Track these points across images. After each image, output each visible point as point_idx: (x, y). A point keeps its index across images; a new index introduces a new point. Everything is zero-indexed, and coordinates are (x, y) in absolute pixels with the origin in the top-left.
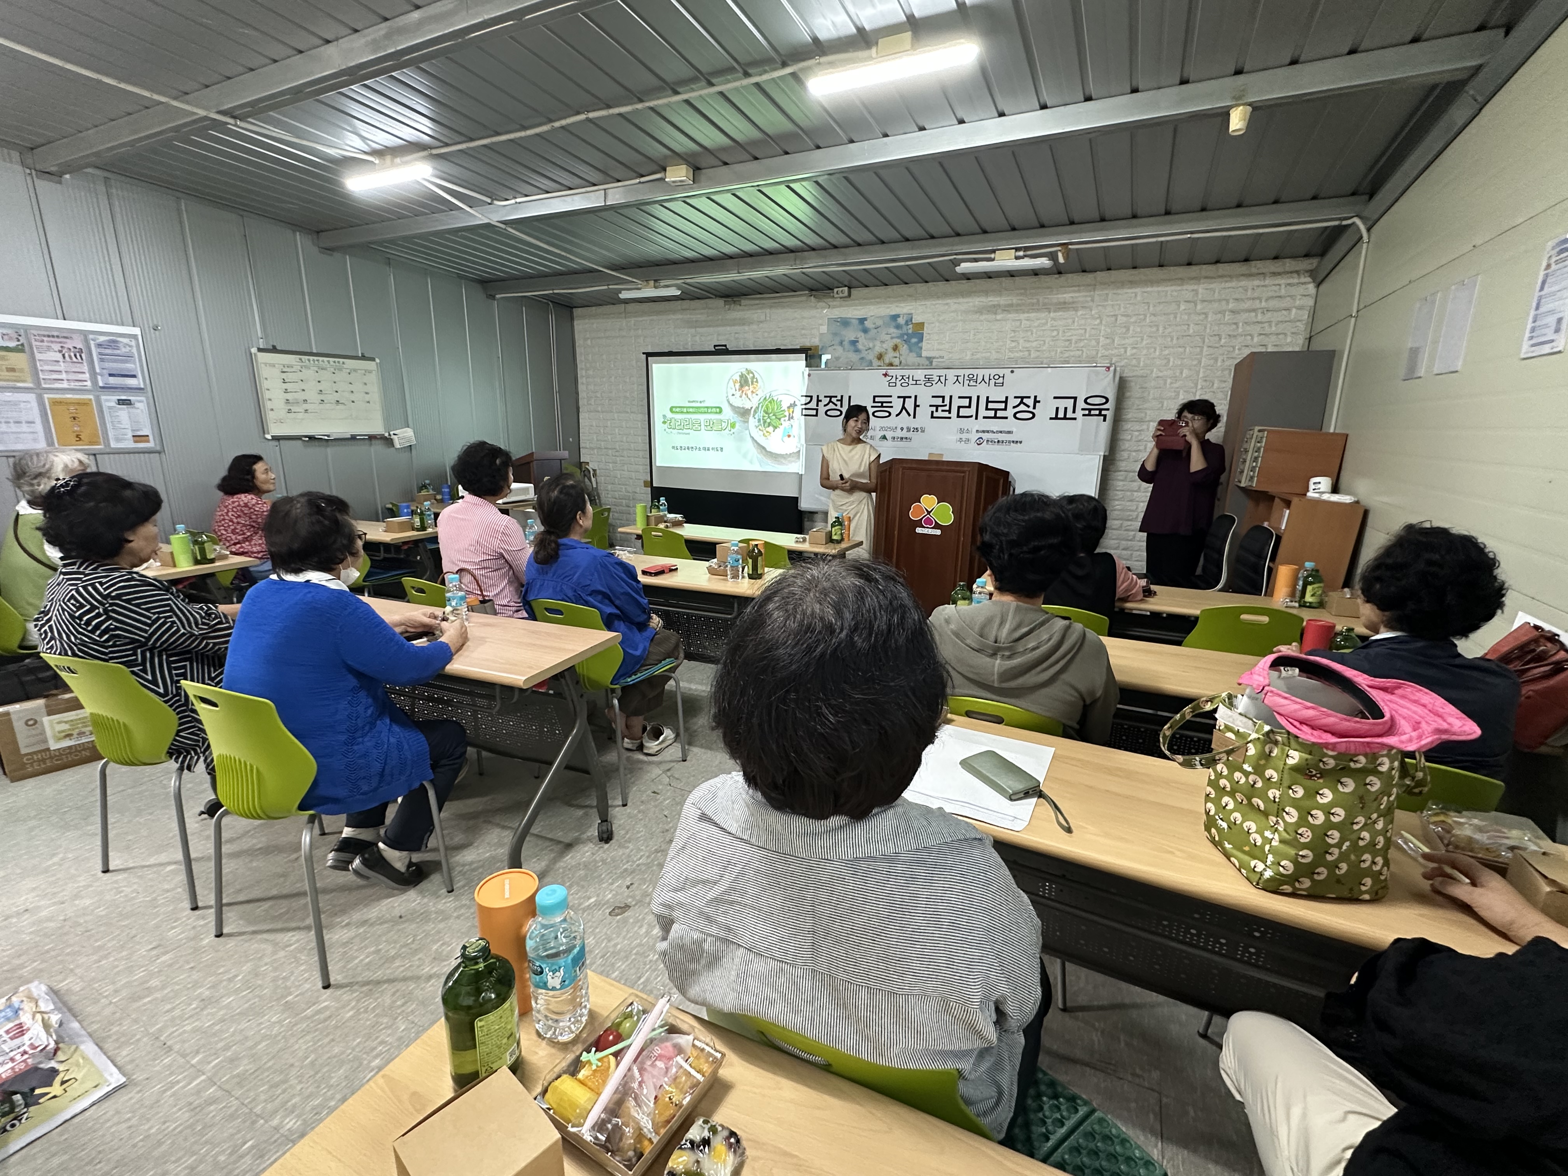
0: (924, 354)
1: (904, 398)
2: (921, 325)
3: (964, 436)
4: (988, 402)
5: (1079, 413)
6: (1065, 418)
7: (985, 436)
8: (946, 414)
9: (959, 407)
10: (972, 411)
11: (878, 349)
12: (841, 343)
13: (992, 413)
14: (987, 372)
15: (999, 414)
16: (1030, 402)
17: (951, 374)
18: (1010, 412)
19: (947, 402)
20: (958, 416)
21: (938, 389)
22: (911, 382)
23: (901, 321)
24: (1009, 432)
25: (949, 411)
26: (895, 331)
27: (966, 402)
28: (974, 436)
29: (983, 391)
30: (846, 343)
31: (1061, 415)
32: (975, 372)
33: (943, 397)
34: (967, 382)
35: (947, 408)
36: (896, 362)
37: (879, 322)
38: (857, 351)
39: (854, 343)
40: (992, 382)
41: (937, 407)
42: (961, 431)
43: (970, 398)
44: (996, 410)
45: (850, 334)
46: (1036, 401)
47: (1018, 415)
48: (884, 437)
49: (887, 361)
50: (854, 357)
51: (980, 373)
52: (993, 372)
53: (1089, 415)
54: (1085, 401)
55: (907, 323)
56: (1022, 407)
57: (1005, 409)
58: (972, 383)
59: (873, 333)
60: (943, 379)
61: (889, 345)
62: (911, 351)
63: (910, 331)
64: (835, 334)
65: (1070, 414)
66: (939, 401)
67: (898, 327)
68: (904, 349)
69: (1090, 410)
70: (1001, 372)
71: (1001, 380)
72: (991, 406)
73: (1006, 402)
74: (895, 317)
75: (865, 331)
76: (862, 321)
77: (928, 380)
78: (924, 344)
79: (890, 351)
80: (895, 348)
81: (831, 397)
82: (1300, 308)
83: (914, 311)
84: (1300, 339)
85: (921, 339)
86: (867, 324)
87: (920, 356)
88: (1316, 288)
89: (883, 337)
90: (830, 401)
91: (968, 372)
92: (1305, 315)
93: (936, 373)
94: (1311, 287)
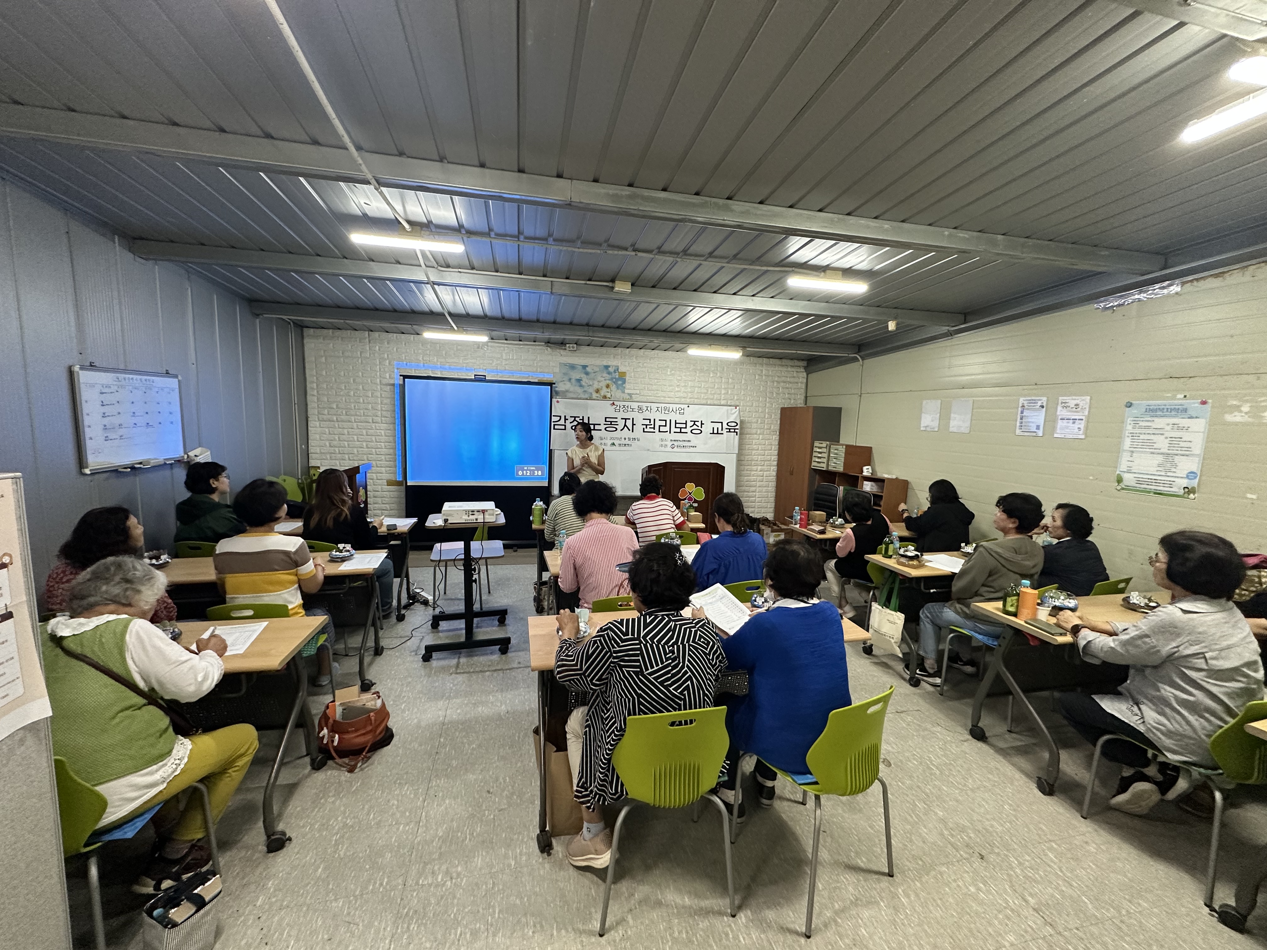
0: (626, 391)
1: (626, 419)
2: (624, 374)
3: (664, 443)
4: (676, 423)
5: (725, 431)
6: (718, 433)
7: (676, 443)
8: (652, 430)
9: (660, 426)
10: (667, 428)
11: (596, 386)
12: (570, 380)
13: (678, 430)
14: (674, 406)
15: (683, 430)
16: (699, 424)
17: (654, 406)
18: (688, 430)
19: (652, 422)
20: (659, 431)
21: (647, 415)
22: (629, 410)
23: (611, 369)
24: (689, 441)
25: (654, 428)
26: (608, 375)
27: (663, 423)
28: (669, 444)
29: (673, 417)
30: (573, 381)
31: (715, 432)
32: (668, 405)
33: (650, 420)
34: (663, 411)
35: (652, 426)
36: (609, 395)
37: (597, 369)
38: (581, 386)
39: (579, 381)
40: (678, 411)
41: (646, 425)
42: (662, 440)
43: (666, 421)
44: (681, 428)
45: (575, 375)
46: (702, 424)
47: (693, 431)
48: (613, 444)
49: (602, 394)
50: (579, 390)
51: (671, 406)
52: (678, 406)
53: (730, 432)
54: (727, 424)
55: (615, 372)
56: (695, 427)
57: (686, 428)
58: (666, 412)
59: (592, 375)
60: (649, 409)
61: (603, 384)
62: (618, 388)
63: (617, 377)
64: (565, 374)
65: (720, 432)
66: (647, 422)
67: (609, 373)
68: (613, 387)
69: (730, 429)
70: (682, 406)
71: (682, 411)
72: (677, 426)
73: (686, 424)
74: (607, 367)
75: (587, 374)
76: (584, 367)
77: (640, 409)
78: (627, 385)
79: (604, 388)
80: (608, 386)
81: (575, 417)
82: (801, 383)
83: (619, 364)
84: (803, 397)
85: (624, 382)
86: (588, 369)
87: (624, 392)
88: (807, 375)
89: (600, 378)
90: (575, 420)
91: (663, 405)
92: (804, 386)
93: (645, 405)
94: (805, 374)
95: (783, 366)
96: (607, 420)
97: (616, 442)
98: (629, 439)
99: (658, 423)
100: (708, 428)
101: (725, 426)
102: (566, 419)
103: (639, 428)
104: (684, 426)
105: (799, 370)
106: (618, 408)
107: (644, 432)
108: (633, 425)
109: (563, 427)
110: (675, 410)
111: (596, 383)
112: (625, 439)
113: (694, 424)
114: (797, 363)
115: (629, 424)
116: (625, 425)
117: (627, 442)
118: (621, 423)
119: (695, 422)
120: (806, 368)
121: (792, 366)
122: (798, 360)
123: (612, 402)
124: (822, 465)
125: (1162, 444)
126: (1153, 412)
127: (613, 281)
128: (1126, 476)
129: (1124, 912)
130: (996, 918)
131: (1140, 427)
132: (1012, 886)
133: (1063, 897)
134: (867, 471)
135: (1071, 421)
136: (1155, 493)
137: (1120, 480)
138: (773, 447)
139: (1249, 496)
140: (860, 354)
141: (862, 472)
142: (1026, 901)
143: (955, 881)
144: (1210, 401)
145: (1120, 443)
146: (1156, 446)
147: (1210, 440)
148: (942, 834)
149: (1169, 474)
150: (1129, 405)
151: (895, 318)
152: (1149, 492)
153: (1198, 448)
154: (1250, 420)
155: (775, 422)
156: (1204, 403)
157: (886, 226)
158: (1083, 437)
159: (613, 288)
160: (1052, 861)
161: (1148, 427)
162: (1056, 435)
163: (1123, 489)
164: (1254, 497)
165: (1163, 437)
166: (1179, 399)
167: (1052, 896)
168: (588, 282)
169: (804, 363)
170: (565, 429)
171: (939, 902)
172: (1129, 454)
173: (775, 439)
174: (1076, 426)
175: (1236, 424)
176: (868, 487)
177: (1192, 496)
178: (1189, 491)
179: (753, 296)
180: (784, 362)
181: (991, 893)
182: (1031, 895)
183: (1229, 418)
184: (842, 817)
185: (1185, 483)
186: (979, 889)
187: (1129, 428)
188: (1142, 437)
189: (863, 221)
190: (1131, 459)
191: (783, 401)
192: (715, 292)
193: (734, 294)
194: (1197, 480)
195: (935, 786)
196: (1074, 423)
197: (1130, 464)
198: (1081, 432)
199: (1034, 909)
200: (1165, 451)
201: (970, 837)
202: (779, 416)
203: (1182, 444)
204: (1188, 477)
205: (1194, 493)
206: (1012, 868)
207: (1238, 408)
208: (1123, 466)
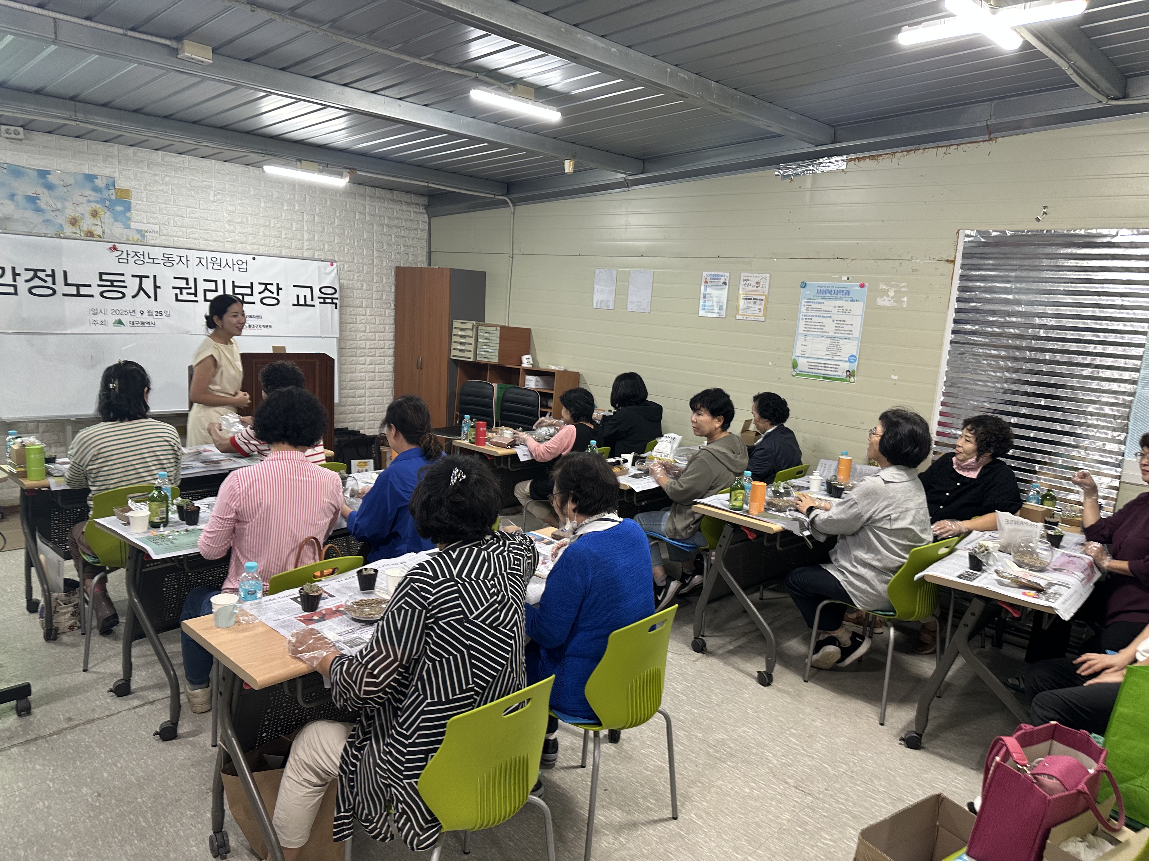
0: (133, 225)
1: (141, 277)
2: (126, 193)
4: (234, 286)
5: (316, 302)
6: (306, 305)
8: (192, 298)
9: (205, 291)
11: (70, 211)
12: (12, 197)
14: (230, 257)
16: (274, 288)
17: (193, 255)
18: (257, 298)
19: (191, 284)
21: (181, 270)
23: (99, 182)
24: (259, 317)
25: (195, 295)
26: (93, 193)
27: (212, 286)
29: (229, 275)
30: (19, 198)
31: (302, 302)
32: (218, 255)
33: (187, 279)
34: (210, 266)
35: (192, 291)
36: (98, 231)
37: (70, 180)
38: (38, 210)
39: (33, 200)
40: (236, 267)
41: (181, 289)
43: (216, 282)
45: (25, 188)
46: (279, 289)
47: (264, 301)
48: (120, 322)
49: (85, 228)
50: (35, 218)
51: (224, 257)
52: (236, 257)
53: (325, 303)
54: (320, 290)
55: (107, 187)
56: (267, 294)
57: (252, 294)
58: (216, 267)
59: (61, 191)
60: (184, 260)
61: (85, 209)
62: (116, 220)
63: (113, 197)
65: (309, 302)
66: (182, 284)
67: (96, 189)
68: (106, 216)
69: (324, 298)
70: (244, 258)
71: (244, 265)
73: (251, 287)
74: (91, 178)
75: (50, 187)
76: (43, 174)
77: (168, 260)
78: (134, 215)
79: (88, 216)
80: (95, 214)
81: (36, 271)
82: (422, 230)
83: (116, 175)
84: (425, 252)
85: (128, 208)
86: (51, 178)
87: (128, 227)
88: (430, 218)
89: (77, 198)
90: (35, 276)
91: (210, 255)
92: (425, 235)
93: (176, 252)
94: (426, 216)
95: (395, 201)
96: (104, 277)
97: (125, 319)
98: (150, 314)
99: (202, 286)
100: (288, 296)
101: (317, 293)
102: (15, 274)
103: (167, 293)
104: (248, 291)
105: (418, 210)
106: (124, 256)
107: (177, 300)
108: (156, 287)
109: (11, 290)
110: (230, 264)
111: (69, 206)
112: (142, 313)
113: (266, 289)
114: (414, 198)
115: (149, 285)
116: (141, 288)
117: (146, 318)
118: (133, 284)
119: (266, 284)
120: (427, 208)
121: (408, 203)
122: (416, 194)
123: (111, 245)
124: (466, 354)
125: (830, 326)
126: (823, 293)
127: (179, 38)
128: (801, 361)
129: (851, 764)
130: (771, 805)
131: (813, 309)
132: (775, 776)
133: (811, 769)
134: (526, 362)
135: (752, 301)
136: (824, 378)
137: (795, 366)
138: (387, 328)
139: (893, 377)
140: (511, 197)
141: (521, 363)
142: (786, 783)
143: (732, 789)
144: (867, 284)
145: (796, 327)
146: (825, 329)
147: (867, 323)
148: (708, 753)
149: (835, 358)
150: (804, 286)
151: (573, 157)
152: (819, 377)
153: (857, 333)
154: (895, 304)
155: (388, 289)
156: (862, 286)
157: (613, 49)
158: (763, 319)
159: (176, 49)
160: (795, 744)
161: (818, 310)
162: (738, 317)
163: (797, 374)
164: (896, 378)
165: (831, 320)
166: (844, 281)
167: (804, 771)
168: (130, 33)
169: (425, 201)
170: (16, 293)
171: (726, 811)
172: (803, 337)
173: (389, 313)
174: (757, 307)
175: (884, 308)
176: (532, 382)
177: (852, 379)
178: (850, 374)
179: (400, 99)
180: (396, 195)
181: (761, 788)
182: (789, 777)
183: (880, 302)
184: (617, 770)
185: (846, 366)
186: (752, 788)
187: (803, 309)
188: (815, 319)
189: (590, 39)
190: (804, 343)
191: (398, 256)
192: (345, 85)
193: (374, 92)
194: (856, 363)
195: (687, 712)
196: (755, 303)
197: (804, 348)
198: (761, 314)
199: (796, 788)
200: (832, 334)
201: (731, 748)
202: (393, 280)
203: (846, 327)
204: (849, 361)
205: (854, 376)
206: (770, 762)
207: (885, 292)
208: (798, 352)
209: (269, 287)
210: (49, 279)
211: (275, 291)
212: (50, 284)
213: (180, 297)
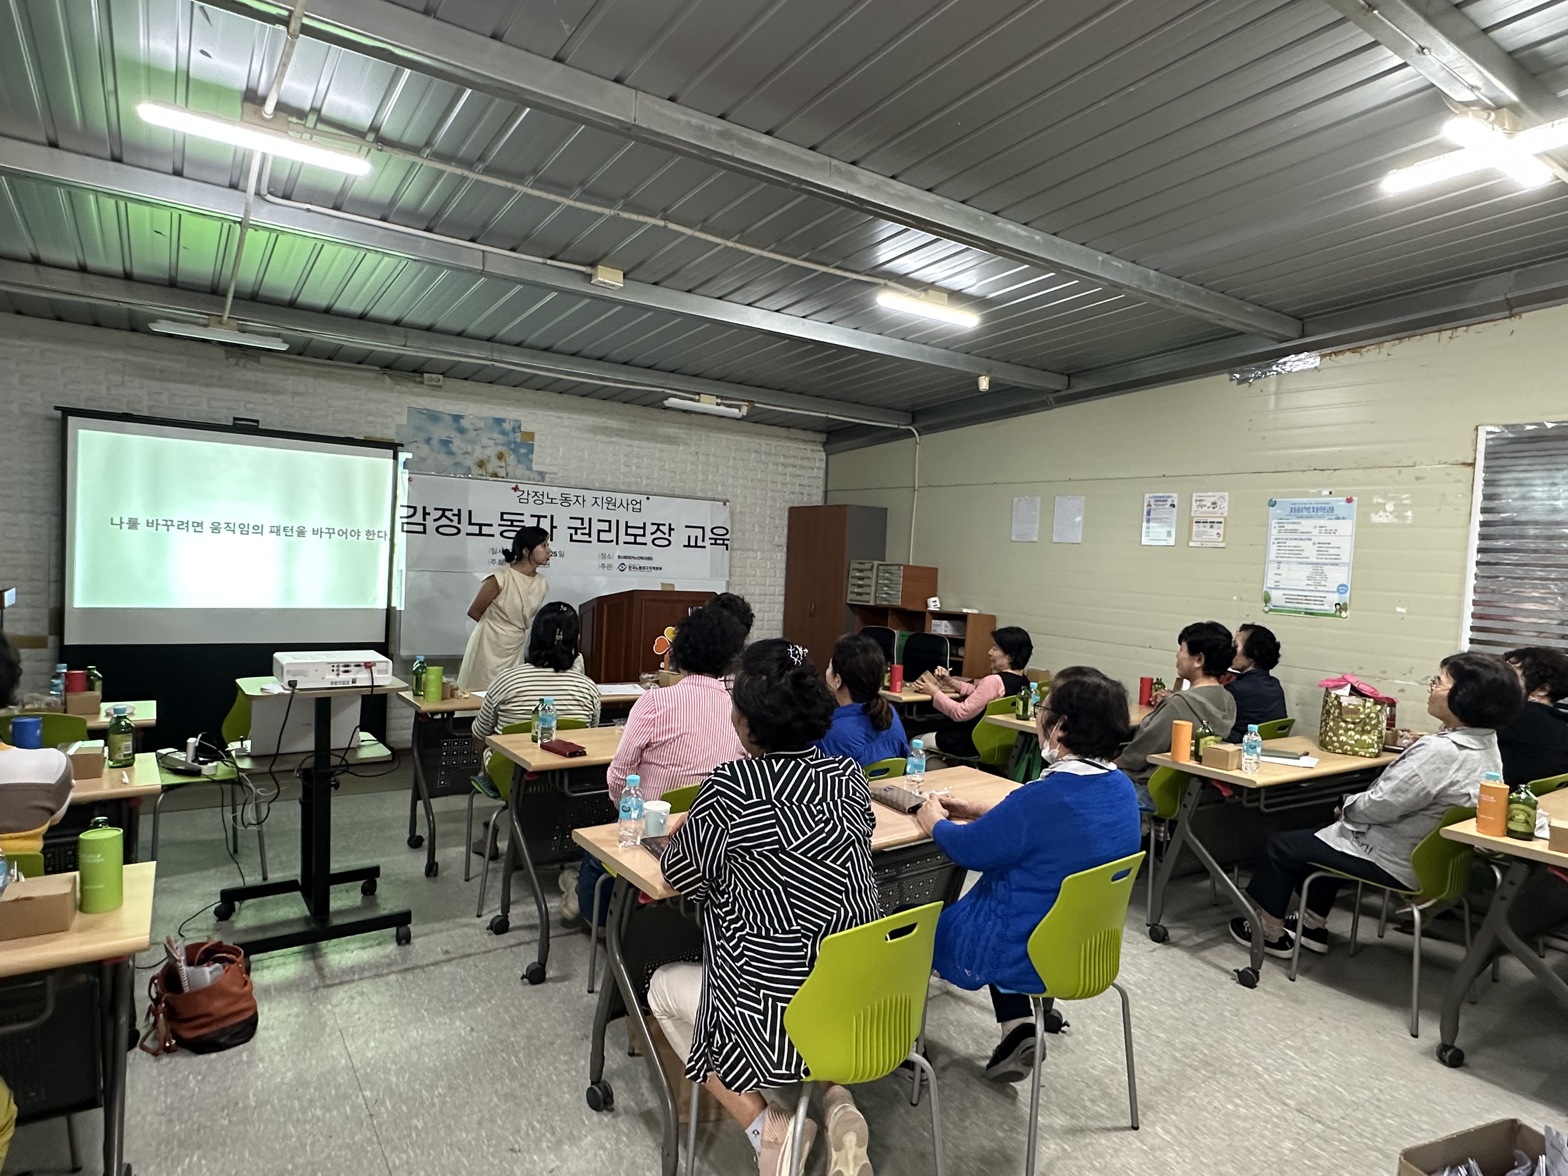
0: (535, 467)
1: (539, 517)
2: (531, 435)
3: (607, 562)
4: (627, 527)
5: (708, 542)
6: (696, 546)
7: (627, 562)
8: (586, 538)
9: (599, 531)
10: (612, 536)
11: (478, 454)
12: (428, 441)
13: (632, 539)
14: (624, 497)
15: (639, 540)
16: (665, 529)
17: (589, 495)
18: (648, 539)
19: (586, 525)
20: (599, 541)
21: (576, 510)
22: (545, 500)
23: (507, 426)
24: (650, 559)
25: (589, 535)
26: (500, 437)
27: (605, 526)
28: (616, 563)
29: (623, 516)
30: (434, 442)
31: (693, 543)
32: (613, 495)
33: (582, 519)
34: (605, 505)
35: (587, 531)
36: (502, 472)
37: (481, 424)
38: (450, 453)
39: (446, 443)
40: (631, 506)
41: (576, 529)
42: (603, 556)
43: (610, 522)
44: (635, 536)
45: (440, 432)
46: (671, 529)
47: (656, 542)
49: (490, 470)
50: (446, 460)
51: (618, 496)
52: (631, 497)
53: (716, 544)
54: (712, 530)
55: (514, 430)
56: (659, 534)
57: (644, 535)
58: (610, 507)
59: (472, 434)
60: (580, 500)
61: (492, 452)
62: (519, 462)
63: (518, 440)
64: (419, 429)
65: (700, 543)
66: (578, 524)
67: (503, 433)
68: (511, 459)
69: (716, 539)
70: (638, 498)
71: (638, 506)
72: (630, 531)
73: (644, 528)
74: (499, 421)
75: (462, 431)
76: (457, 418)
77: (565, 499)
78: (535, 457)
79: (494, 459)
80: (500, 456)
81: (444, 510)
82: (818, 468)
83: (522, 419)
84: (821, 491)
85: (531, 451)
86: (464, 423)
87: (530, 469)
88: (827, 456)
89: (485, 441)
90: (443, 515)
91: (606, 495)
92: (822, 474)
93: (573, 492)
94: (823, 454)
95: (791, 439)
96: (505, 517)
99: (596, 526)
100: (679, 537)
101: (708, 534)
102: (425, 514)
103: (562, 534)
104: (641, 532)
105: (815, 448)
106: (525, 496)
107: (571, 540)
109: (420, 528)
110: (625, 504)
111: (478, 448)
113: (658, 529)
114: (811, 435)
119: (658, 525)
120: (824, 445)
121: (804, 441)
122: (813, 431)
123: (514, 485)
124: (865, 598)
125: (1310, 551)
126: (1297, 511)
127: (593, 265)
128: (1274, 594)
129: (1376, 1091)
130: (1266, 1128)
131: (1286, 531)
132: (1267, 1094)
133: (1318, 1091)
134: (934, 604)
135: (1208, 525)
136: (1306, 613)
137: (1267, 600)
138: (778, 572)
139: (1399, 609)
140: (916, 425)
141: (927, 606)
142: (1285, 1104)
143: (1209, 1103)
144: (1355, 498)
145: (1265, 553)
146: (1304, 554)
147: (1358, 544)
148: (1174, 1058)
149: (1319, 588)
150: (1273, 504)
151: (988, 373)
152: (1300, 612)
153: (1346, 556)
154: (1396, 521)
155: (781, 531)
156: (1349, 501)
157: (1037, 238)
158: (1223, 545)
159: (589, 277)
160: (1292, 1058)
161: (1294, 531)
162: (1191, 544)
163: (1271, 610)
164: (1403, 610)
165: (1310, 543)
166: (1326, 496)
167: (1308, 1093)
168: (549, 262)
169: (823, 437)
170: (424, 532)
171: (1203, 1129)
172: (1276, 565)
173: (781, 557)
174: (1215, 531)
175: (1382, 525)
176: (939, 627)
177: (1344, 614)
178: (1341, 607)
179: (804, 317)
180: (794, 432)
181: (1250, 1107)
182: (1288, 1097)
183: (1375, 518)
184: (1055, 1064)
185: (1336, 598)
186: (1237, 1105)
187: (1274, 532)
188: (1289, 543)
189: (1011, 227)
190: (1279, 572)
191: (792, 496)
192: (749, 305)
193: (777, 311)
194: (1348, 594)
195: (1143, 1007)
196: (1212, 527)
197: (1278, 578)
198: (1221, 539)
199: (1298, 1111)
200: (1313, 560)
201: (1205, 1055)
202: (785, 522)
203: (1331, 551)
204: (1338, 590)
205: (1346, 610)
206: (1260, 1076)
207: (1382, 507)
208: (1270, 583)
209: (661, 528)
210: (456, 519)
211: (667, 531)
212: (455, 523)
213: (574, 538)
